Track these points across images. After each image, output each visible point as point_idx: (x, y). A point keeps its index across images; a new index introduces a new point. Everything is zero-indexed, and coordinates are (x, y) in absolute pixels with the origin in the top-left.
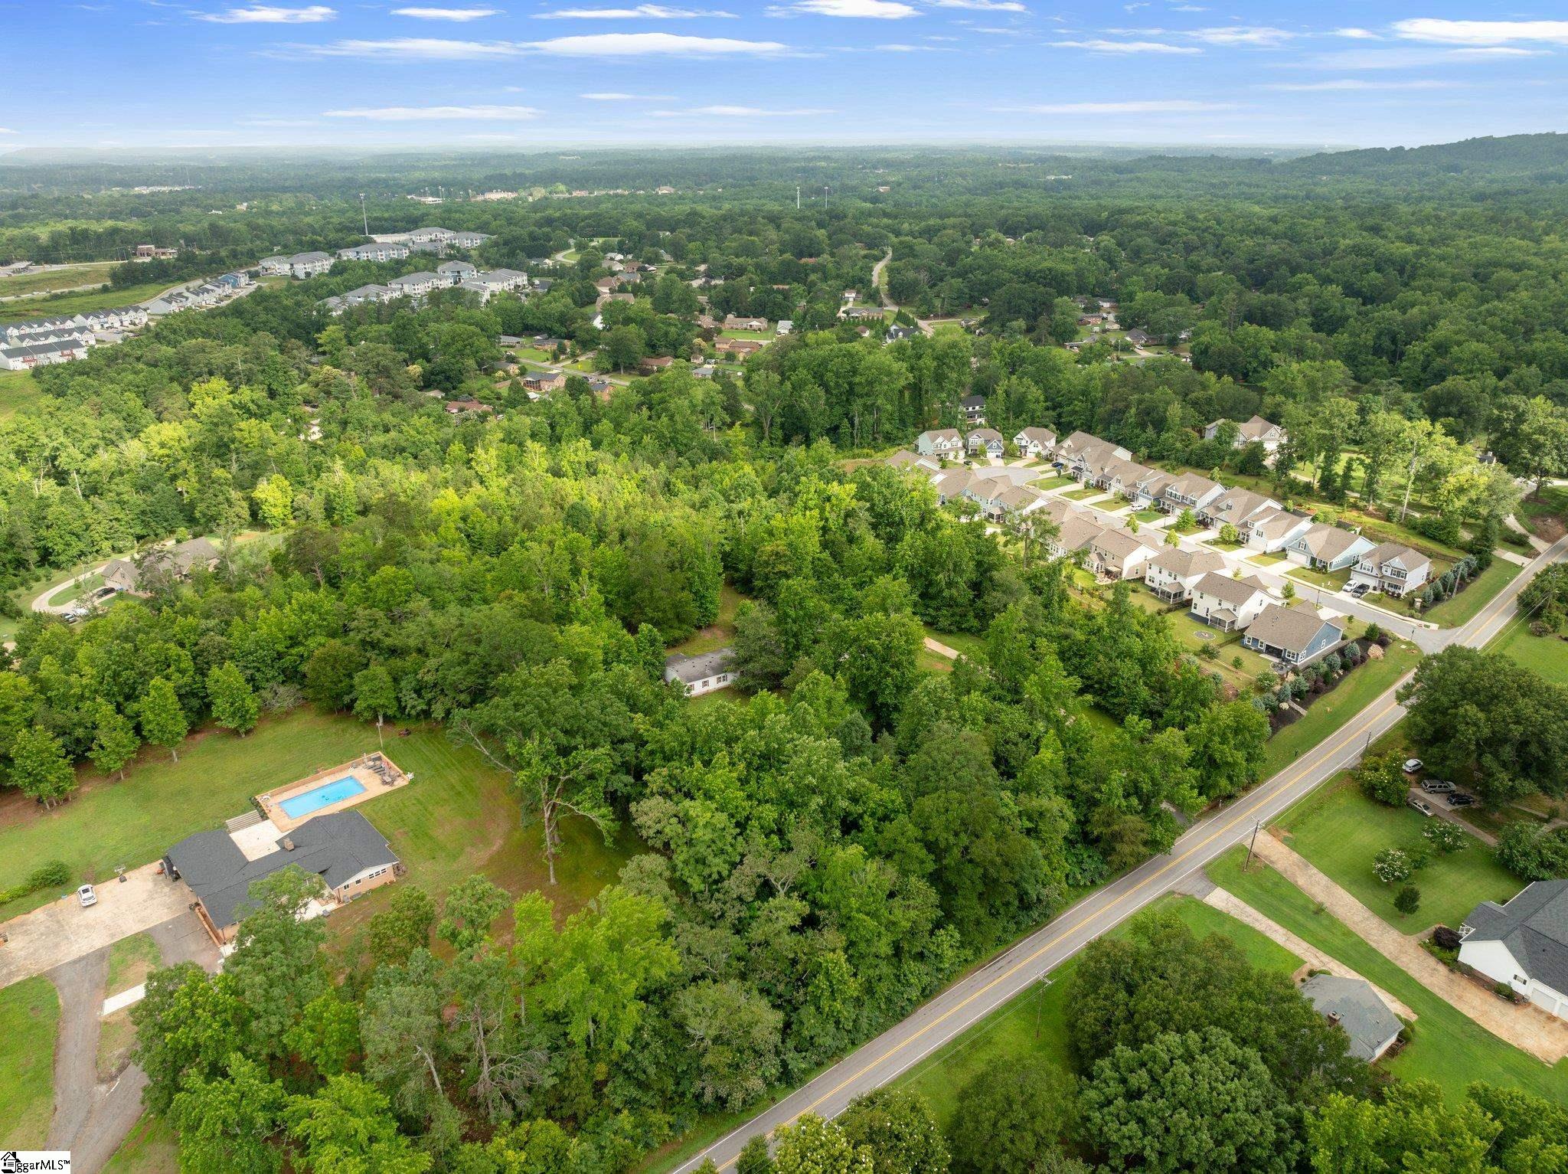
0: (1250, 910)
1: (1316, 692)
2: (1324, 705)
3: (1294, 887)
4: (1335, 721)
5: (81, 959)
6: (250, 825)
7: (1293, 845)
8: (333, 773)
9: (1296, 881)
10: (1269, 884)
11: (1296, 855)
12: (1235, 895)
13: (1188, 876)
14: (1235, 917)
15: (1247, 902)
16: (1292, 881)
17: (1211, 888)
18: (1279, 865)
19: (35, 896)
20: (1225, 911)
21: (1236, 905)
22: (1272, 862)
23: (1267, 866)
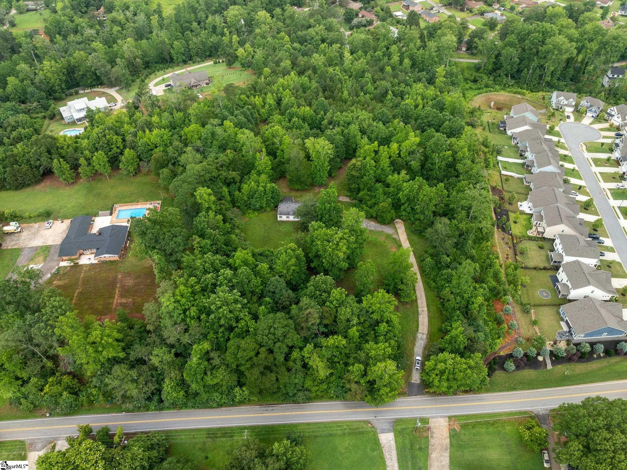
0: (394, 453)
1: (569, 359)
2: (564, 369)
3: (427, 457)
4: (563, 381)
5: (32, 247)
6: (105, 216)
7: (453, 435)
8: (143, 204)
9: (432, 454)
10: (418, 446)
11: (448, 441)
12: (396, 442)
13: (386, 419)
14: (384, 451)
15: (397, 448)
16: (430, 453)
17: (389, 431)
18: (433, 441)
19: (40, 218)
20: (382, 445)
21: (391, 447)
22: (432, 437)
23: (427, 437)
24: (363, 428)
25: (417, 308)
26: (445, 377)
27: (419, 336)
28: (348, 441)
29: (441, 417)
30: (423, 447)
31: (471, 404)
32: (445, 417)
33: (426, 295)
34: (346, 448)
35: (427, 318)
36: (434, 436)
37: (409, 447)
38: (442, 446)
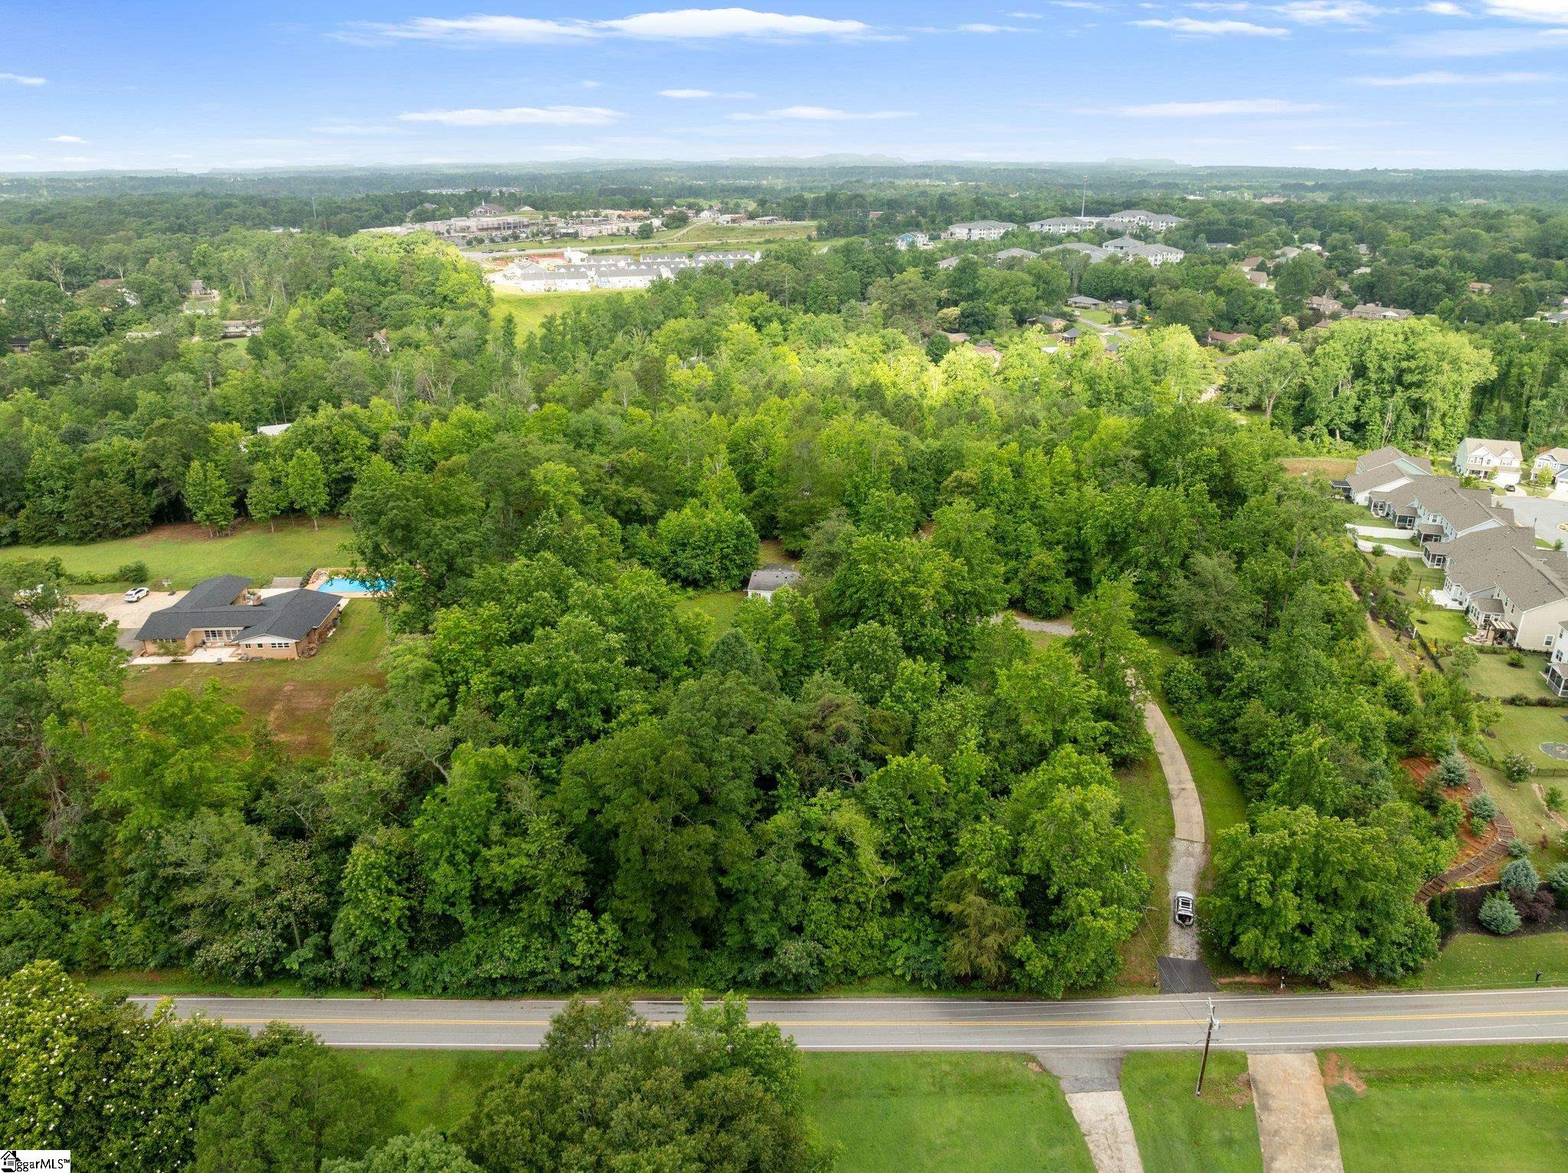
0: (1131, 1153)
6: (288, 586)
7: (1344, 1104)
9: (1273, 1159)
10: (1216, 1135)
11: (1328, 1121)
12: (1133, 1118)
13: (1087, 1051)
14: (1091, 1146)
15: (1140, 1139)
16: (1266, 1156)
17: (1105, 1087)
18: (1272, 1119)
19: (118, 585)
20: (1084, 1129)
21: (1115, 1132)
22: (1266, 1107)
23: (1248, 1108)
24: (1009, 1071)
25: (1165, 783)
26: (1289, 876)
27: (1179, 846)
28: (955, 1111)
29: (1289, 1050)
30: (1237, 1135)
31: (1388, 1018)
32: (1304, 1050)
33: (1186, 756)
34: (950, 1132)
35: (1198, 807)
36: (1273, 1104)
37: (1184, 1136)
38: (1309, 1138)
